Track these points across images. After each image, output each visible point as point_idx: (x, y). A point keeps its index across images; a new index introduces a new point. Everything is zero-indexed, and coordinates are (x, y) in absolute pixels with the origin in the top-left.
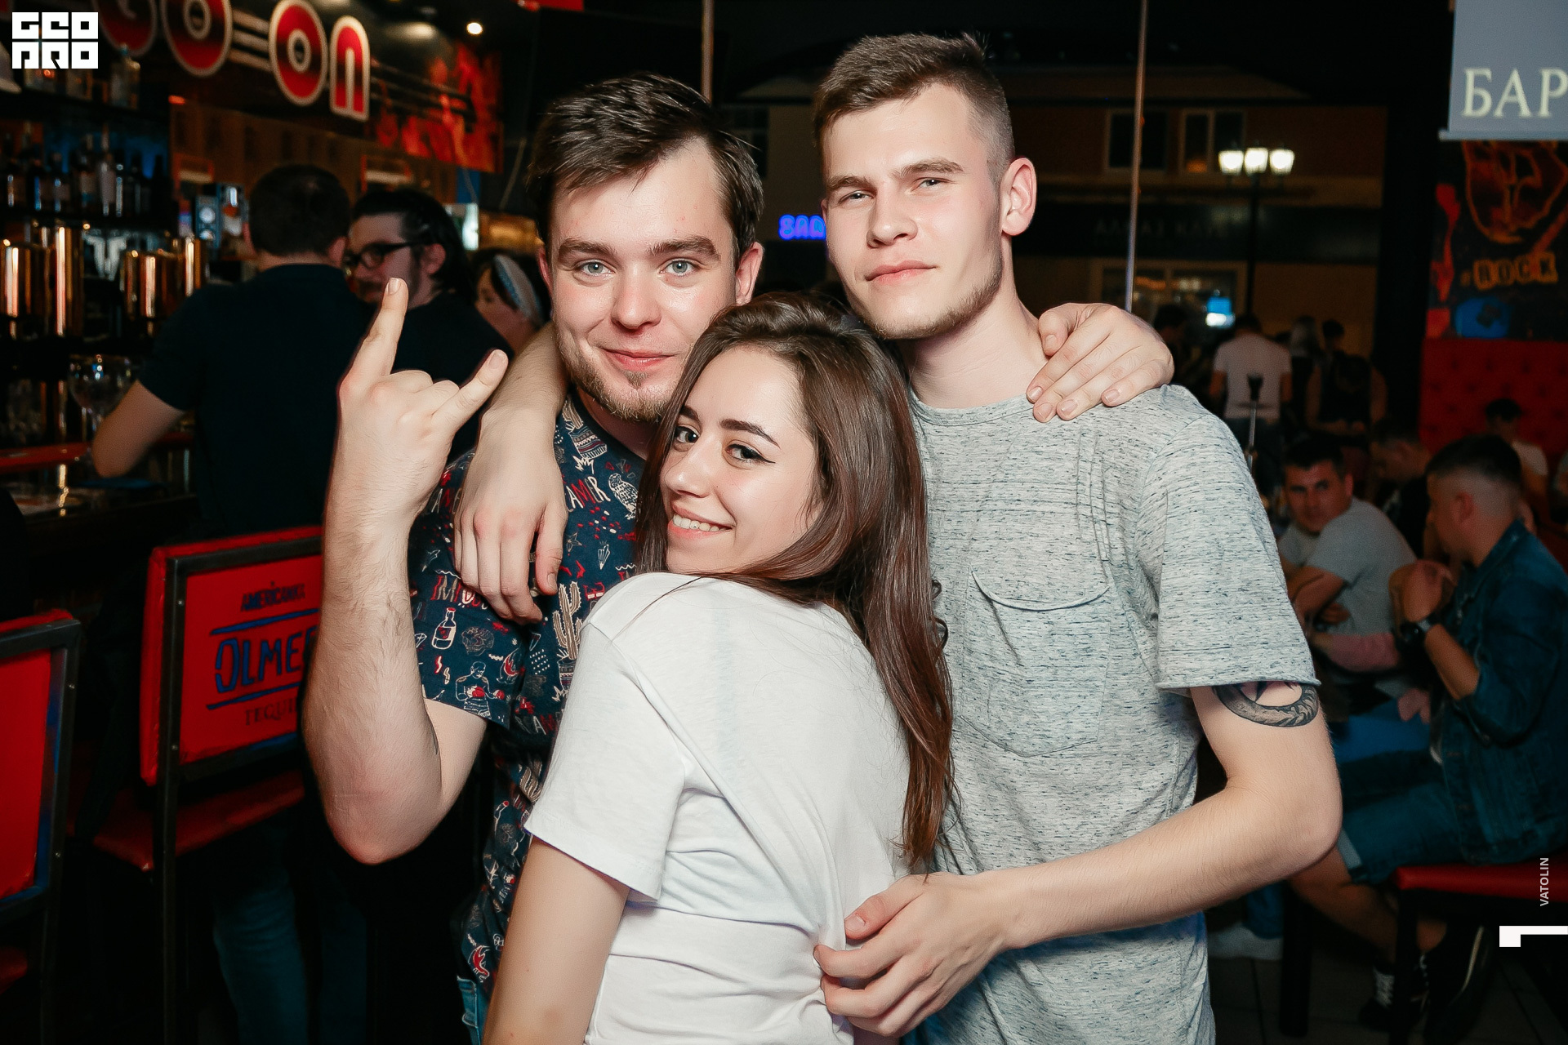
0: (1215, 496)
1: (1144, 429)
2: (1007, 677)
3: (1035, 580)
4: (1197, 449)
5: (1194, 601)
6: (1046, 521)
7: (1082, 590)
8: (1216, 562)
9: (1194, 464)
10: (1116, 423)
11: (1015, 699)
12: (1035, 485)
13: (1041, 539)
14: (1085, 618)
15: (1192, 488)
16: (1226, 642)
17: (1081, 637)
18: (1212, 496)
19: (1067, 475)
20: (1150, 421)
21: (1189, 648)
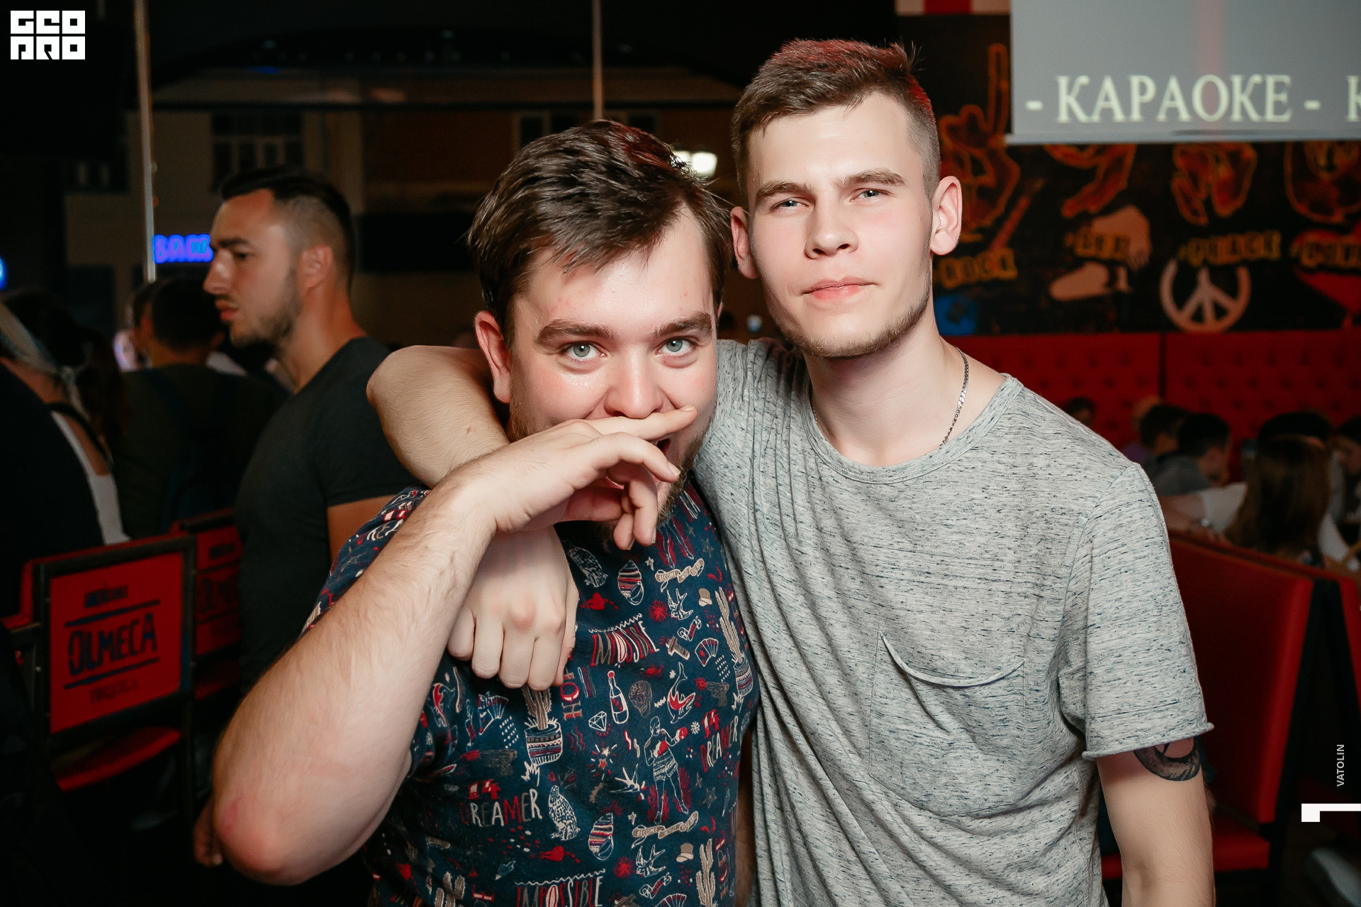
0: (1145, 553)
1: (1067, 496)
2: (925, 740)
3: (950, 655)
4: (1123, 509)
5: (1137, 661)
6: (959, 596)
7: (1000, 665)
8: (1155, 619)
9: (1121, 526)
10: (1030, 493)
11: (933, 761)
12: (945, 559)
13: (956, 614)
14: (1001, 692)
15: (1120, 550)
16: (1174, 697)
17: (998, 709)
18: (1142, 554)
19: (979, 551)
20: (1072, 487)
21: (1138, 708)
